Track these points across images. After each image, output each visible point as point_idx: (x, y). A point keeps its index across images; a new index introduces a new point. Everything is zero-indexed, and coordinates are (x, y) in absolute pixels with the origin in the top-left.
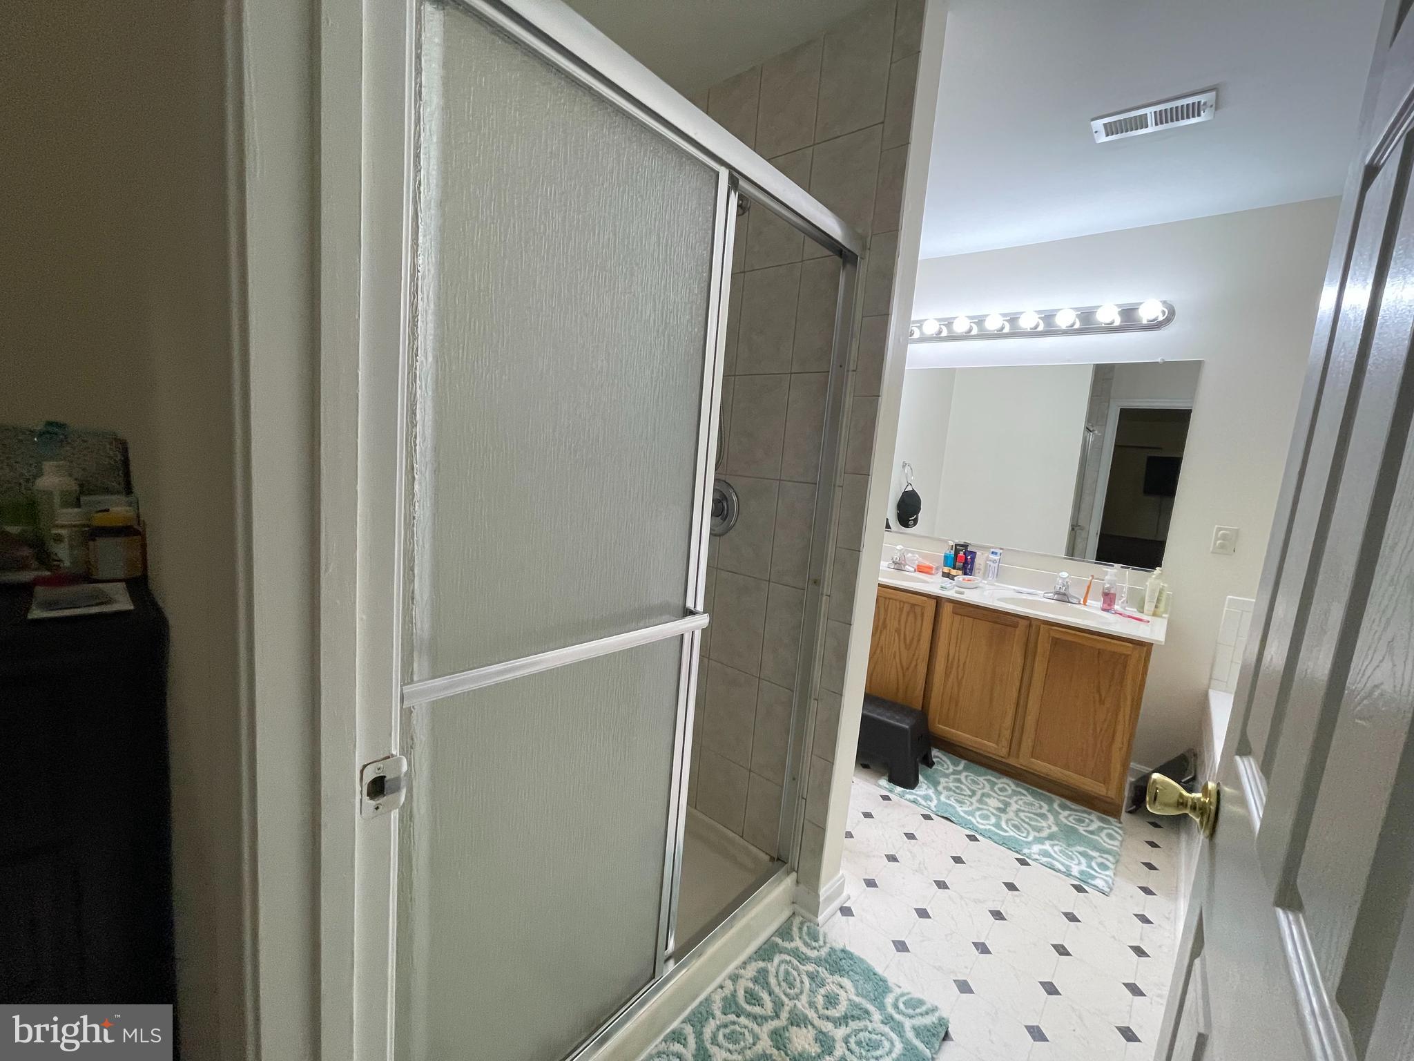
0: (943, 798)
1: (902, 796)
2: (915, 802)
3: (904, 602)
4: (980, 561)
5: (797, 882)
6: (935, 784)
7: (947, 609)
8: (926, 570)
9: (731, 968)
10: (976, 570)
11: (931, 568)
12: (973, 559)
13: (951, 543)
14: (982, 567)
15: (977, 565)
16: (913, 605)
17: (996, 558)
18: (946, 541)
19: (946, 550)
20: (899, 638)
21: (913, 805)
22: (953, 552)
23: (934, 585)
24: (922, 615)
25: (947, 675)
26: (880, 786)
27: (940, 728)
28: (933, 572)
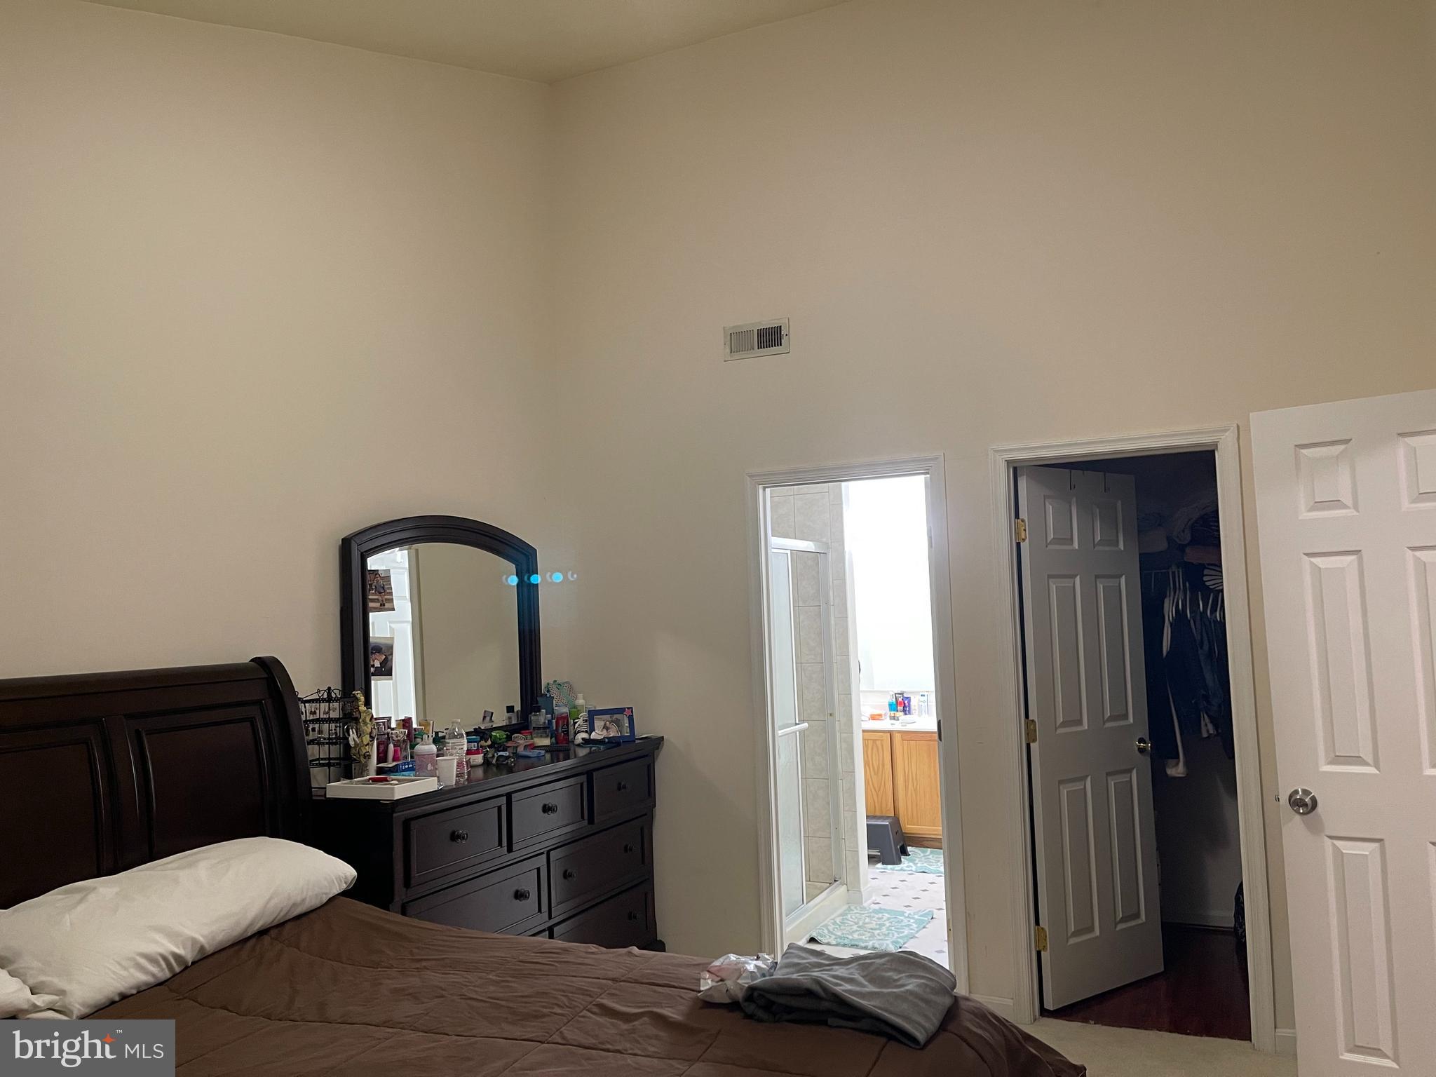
0: (919, 865)
1: (892, 869)
2: (902, 870)
3: (868, 740)
4: (914, 703)
5: (848, 891)
6: (912, 861)
7: (897, 738)
8: (877, 717)
9: (833, 917)
10: (912, 711)
11: (880, 715)
12: (909, 702)
13: (892, 693)
14: (916, 708)
15: (912, 707)
16: (874, 741)
17: (925, 698)
18: (888, 692)
19: (889, 699)
20: (869, 768)
21: (901, 872)
22: (894, 700)
23: (886, 724)
24: (882, 746)
25: (907, 787)
26: (878, 868)
27: (909, 827)
28: (883, 718)
